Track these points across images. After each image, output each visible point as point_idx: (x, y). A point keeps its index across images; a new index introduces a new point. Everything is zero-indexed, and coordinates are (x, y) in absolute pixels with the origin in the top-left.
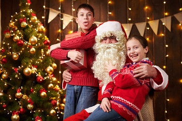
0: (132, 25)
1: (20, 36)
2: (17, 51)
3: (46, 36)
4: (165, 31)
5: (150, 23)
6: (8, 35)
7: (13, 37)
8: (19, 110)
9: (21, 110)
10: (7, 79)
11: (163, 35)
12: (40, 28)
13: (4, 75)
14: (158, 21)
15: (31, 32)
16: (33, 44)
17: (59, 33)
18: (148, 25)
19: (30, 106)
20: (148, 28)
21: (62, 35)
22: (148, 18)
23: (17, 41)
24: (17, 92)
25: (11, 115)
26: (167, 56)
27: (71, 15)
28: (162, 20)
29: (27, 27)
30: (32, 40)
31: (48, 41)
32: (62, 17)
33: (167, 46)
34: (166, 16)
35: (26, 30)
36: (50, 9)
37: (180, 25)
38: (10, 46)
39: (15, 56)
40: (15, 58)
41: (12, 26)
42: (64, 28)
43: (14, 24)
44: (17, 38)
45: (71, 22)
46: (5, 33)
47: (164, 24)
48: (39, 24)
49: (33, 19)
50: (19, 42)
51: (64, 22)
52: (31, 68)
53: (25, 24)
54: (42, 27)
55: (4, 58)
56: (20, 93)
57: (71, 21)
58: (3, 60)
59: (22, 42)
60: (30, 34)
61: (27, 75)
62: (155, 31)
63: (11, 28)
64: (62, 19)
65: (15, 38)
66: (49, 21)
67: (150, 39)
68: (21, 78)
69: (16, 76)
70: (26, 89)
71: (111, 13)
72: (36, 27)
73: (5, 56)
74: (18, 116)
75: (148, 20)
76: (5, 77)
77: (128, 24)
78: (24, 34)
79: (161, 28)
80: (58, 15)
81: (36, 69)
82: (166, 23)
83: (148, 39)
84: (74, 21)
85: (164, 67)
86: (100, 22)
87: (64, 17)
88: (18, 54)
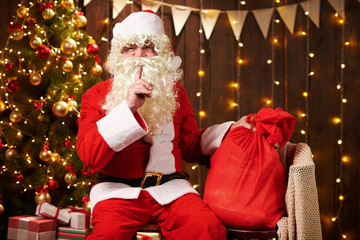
0: (245, 13)
1: (42, 37)
2: (38, 69)
3: (91, 37)
4: (308, 26)
5: (281, 10)
6: (18, 35)
7: (27, 39)
8: (48, 184)
9: (52, 183)
10: (19, 124)
11: (304, 33)
12: (79, 21)
13: (15, 116)
14: (295, 7)
16: (69, 53)
18: (277, 15)
19: (69, 176)
20: (278, 21)
22: (278, 1)
23: (38, 47)
26: (312, 73)
28: (303, 4)
29: (54, 20)
30: (66, 45)
31: (95, 46)
33: (312, 55)
35: (54, 26)
37: (336, 15)
38: (21, 56)
40: (36, 81)
41: (25, 16)
42: (114, 16)
47: (307, 13)
48: (76, 12)
50: (42, 50)
52: (67, 101)
53: (50, 12)
55: (13, 82)
56: (49, 152)
57: (128, 2)
58: (12, 85)
59: (47, 49)
60: (61, 32)
61: (59, 115)
62: (290, 26)
65: (34, 42)
66: (87, 2)
67: (279, 41)
68: (48, 120)
69: (39, 117)
72: (70, 19)
73: (15, 78)
74: (48, 195)
75: (277, 5)
76: (16, 119)
77: (239, 12)
78: (48, 33)
79: (301, 20)
81: (75, 103)
82: (310, 11)
83: (276, 41)
84: (134, 3)
85: (305, 94)
86: (185, 5)
88: (40, 73)
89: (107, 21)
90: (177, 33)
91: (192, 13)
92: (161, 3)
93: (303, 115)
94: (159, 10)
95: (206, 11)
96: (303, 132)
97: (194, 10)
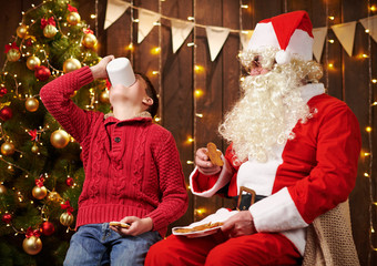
1: (41, 56)
2: (36, 91)
4: (370, 47)
5: (336, 28)
6: (13, 55)
7: (25, 60)
8: (42, 226)
9: (46, 227)
10: (13, 156)
11: (365, 56)
12: (87, 40)
13: (6, 147)
14: (354, 24)
15: (68, 48)
17: (129, 51)
18: (331, 34)
19: (65, 216)
20: (332, 41)
21: (137, 57)
22: (332, 18)
23: (36, 68)
24: (35, 185)
25: (22, 237)
26: (375, 103)
27: (157, 11)
28: (362, 21)
29: (58, 37)
30: (69, 66)
32: (136, 16)
33: (374, 81)
34: (372, 13)
35: (56, 45)
38: (19, 80)
39: (30, 103)
40: (32, 107)
41: (24, 35)
43: (28, 30)
44: (36, 61)
45: (156, 27)
46: (7, 51)
47: (367, 31)
48: (84, 30)
49: (72, 18)
50: (41, 72)
51: (140, 27)
53: (52, 29)
54: (92, 38)
55: (6, 107)
56: (44, 188)
57: (155, 24)
58: (4, 112)
59: (47, 70)
60: (64, 52)
61: (59, 146)
62: (348, 47)
63: (20, 39)
64: (137, 21)
65: (32, 62)
66: (107, 25)
67: (335, 66)
68: (45, 153)
69: (34, 148)
70: (56, 178)
71: (246, 7)
72: (78, 38)
73: (8, 104)
74: (39, 240)
75: (332, 23)
76: (8, 151)
78: (51, 54)
79: (361, 39)
80: (127, 12)
82: (372, 30)
83: (331, 65)
84: (162, 25)
85: (369, 129)
86: (222, 26)
87: (141, 15)
88: (38, 98)
89: (131, 46)
90: (213, 59)
91: (230, 35)
92: (194, 24)
93: (366, 154)
94: (192, 32)
95: (246, 32)
96: (366, 175)
97: (233, 31)
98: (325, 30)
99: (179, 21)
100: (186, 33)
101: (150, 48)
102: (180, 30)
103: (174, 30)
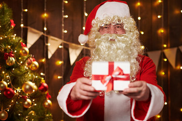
3: (42, 79)
5: (166, 51)
14: (175, 49)
16: (28, 93)
23: (5, 89)
28: (181, 48)
30: (27, 87)
31: (45, 85)
36: (29, 28)
39: (3, 115)
42: (50, 56)
44: (4, 84)
48: (31, 59)
49: (24, 51)
59: (11, 90)
87: (50, 40)
88: (7, 111)
89: (44, 60)
98: (159, 52)
99: (74, 45)
100: (78, 52)
101: (55, 61)
102: (74, 50)
103: (70, 50)
